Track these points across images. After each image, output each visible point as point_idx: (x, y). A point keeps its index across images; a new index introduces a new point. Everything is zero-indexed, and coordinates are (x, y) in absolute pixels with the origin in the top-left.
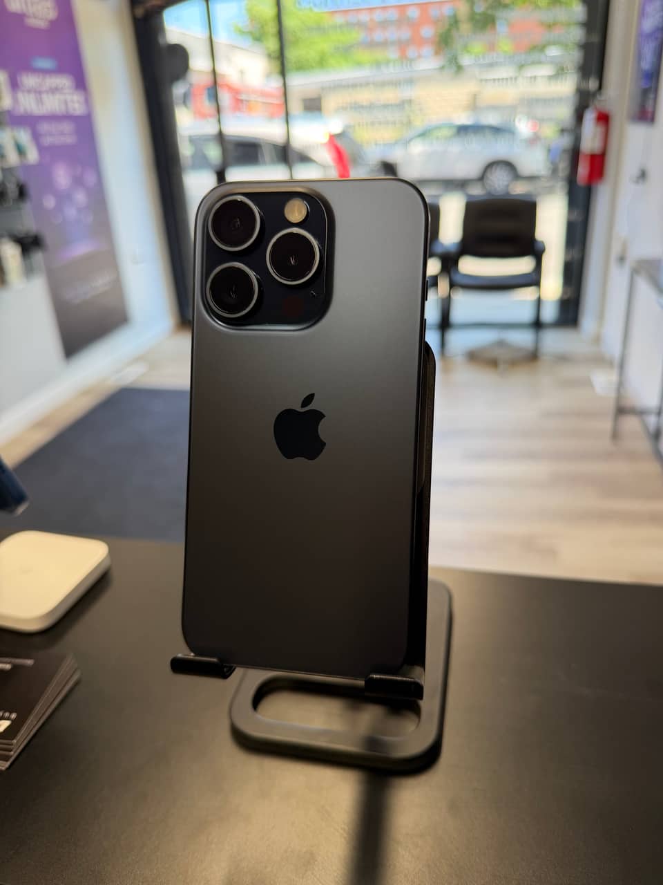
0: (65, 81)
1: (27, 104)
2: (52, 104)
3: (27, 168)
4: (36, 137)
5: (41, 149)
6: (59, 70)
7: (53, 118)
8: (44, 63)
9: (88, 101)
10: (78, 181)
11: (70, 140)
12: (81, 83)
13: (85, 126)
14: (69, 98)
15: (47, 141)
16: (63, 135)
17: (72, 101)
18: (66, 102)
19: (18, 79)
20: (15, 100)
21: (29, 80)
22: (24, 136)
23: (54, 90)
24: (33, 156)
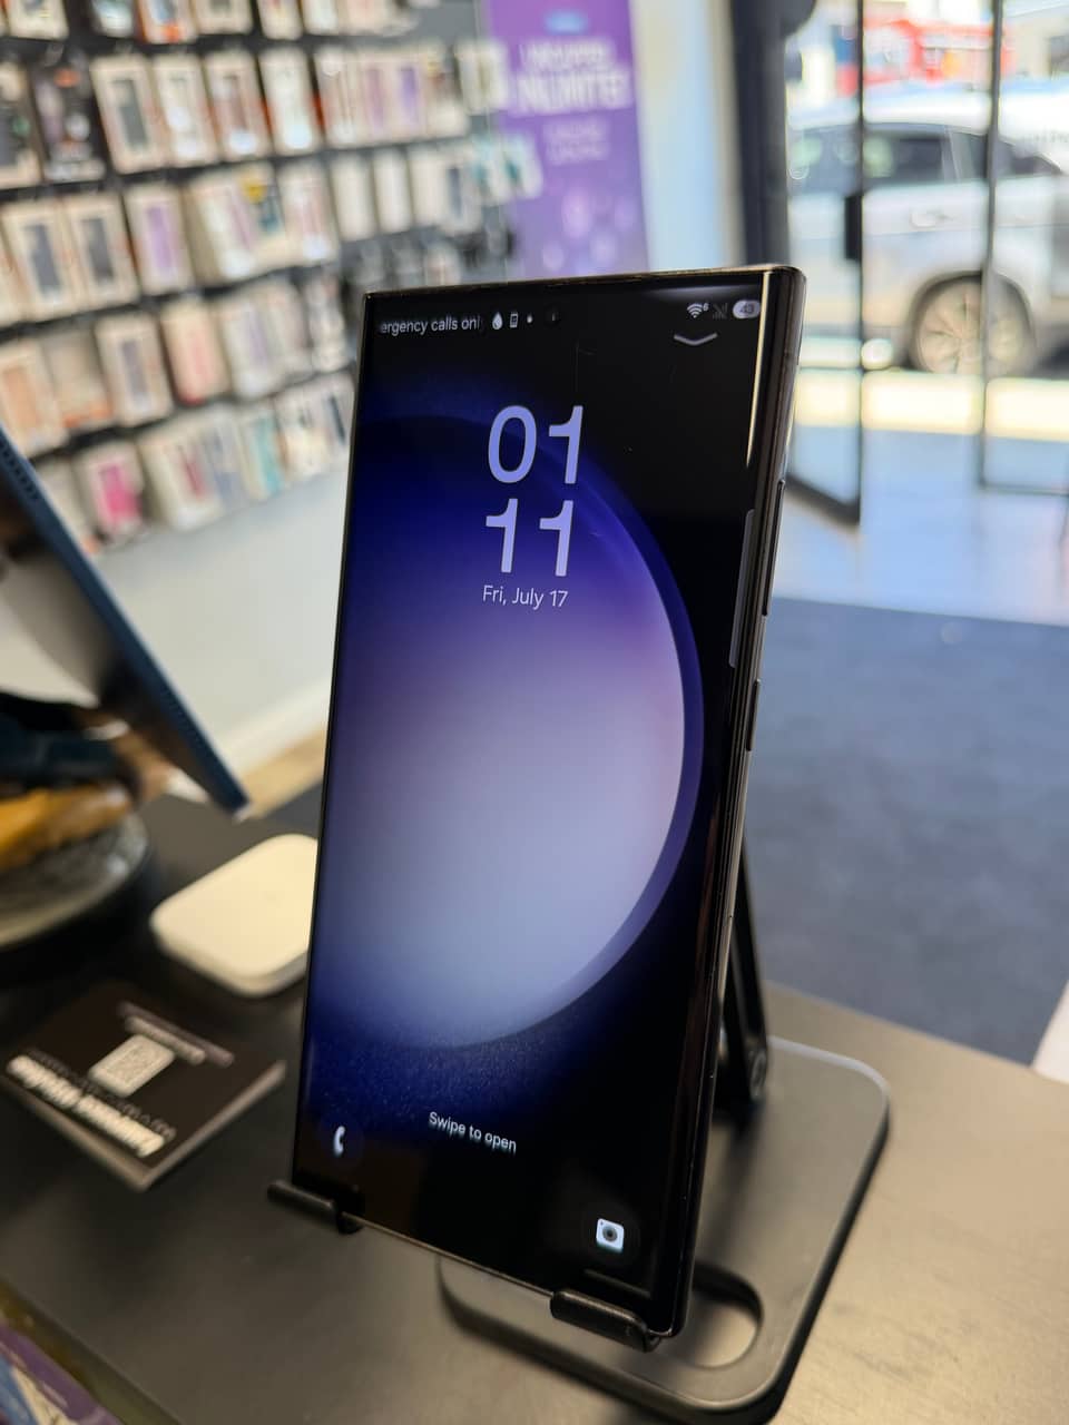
0: (596, 51)
1: (535, 94)
2: (572, 93)
3: (522, 204)
4: (542, 150)
5: (548, 169)
6: (591, 32)
7: (574, 116)
8: (566, 22)
9: (633, 83)
10: (603, 221)
11: (595, 152)
12: (625, 51)
13: (623, 125)
14: (602, 79)
15: (562, 156)
16: (587, 142)
17: (609, 84)
18: (597, 87)
19: (522, 52)
20: (515, 89)
21: (540, 54)
22: (521, 151)
23: (581, 67)
24: (532, 182)
